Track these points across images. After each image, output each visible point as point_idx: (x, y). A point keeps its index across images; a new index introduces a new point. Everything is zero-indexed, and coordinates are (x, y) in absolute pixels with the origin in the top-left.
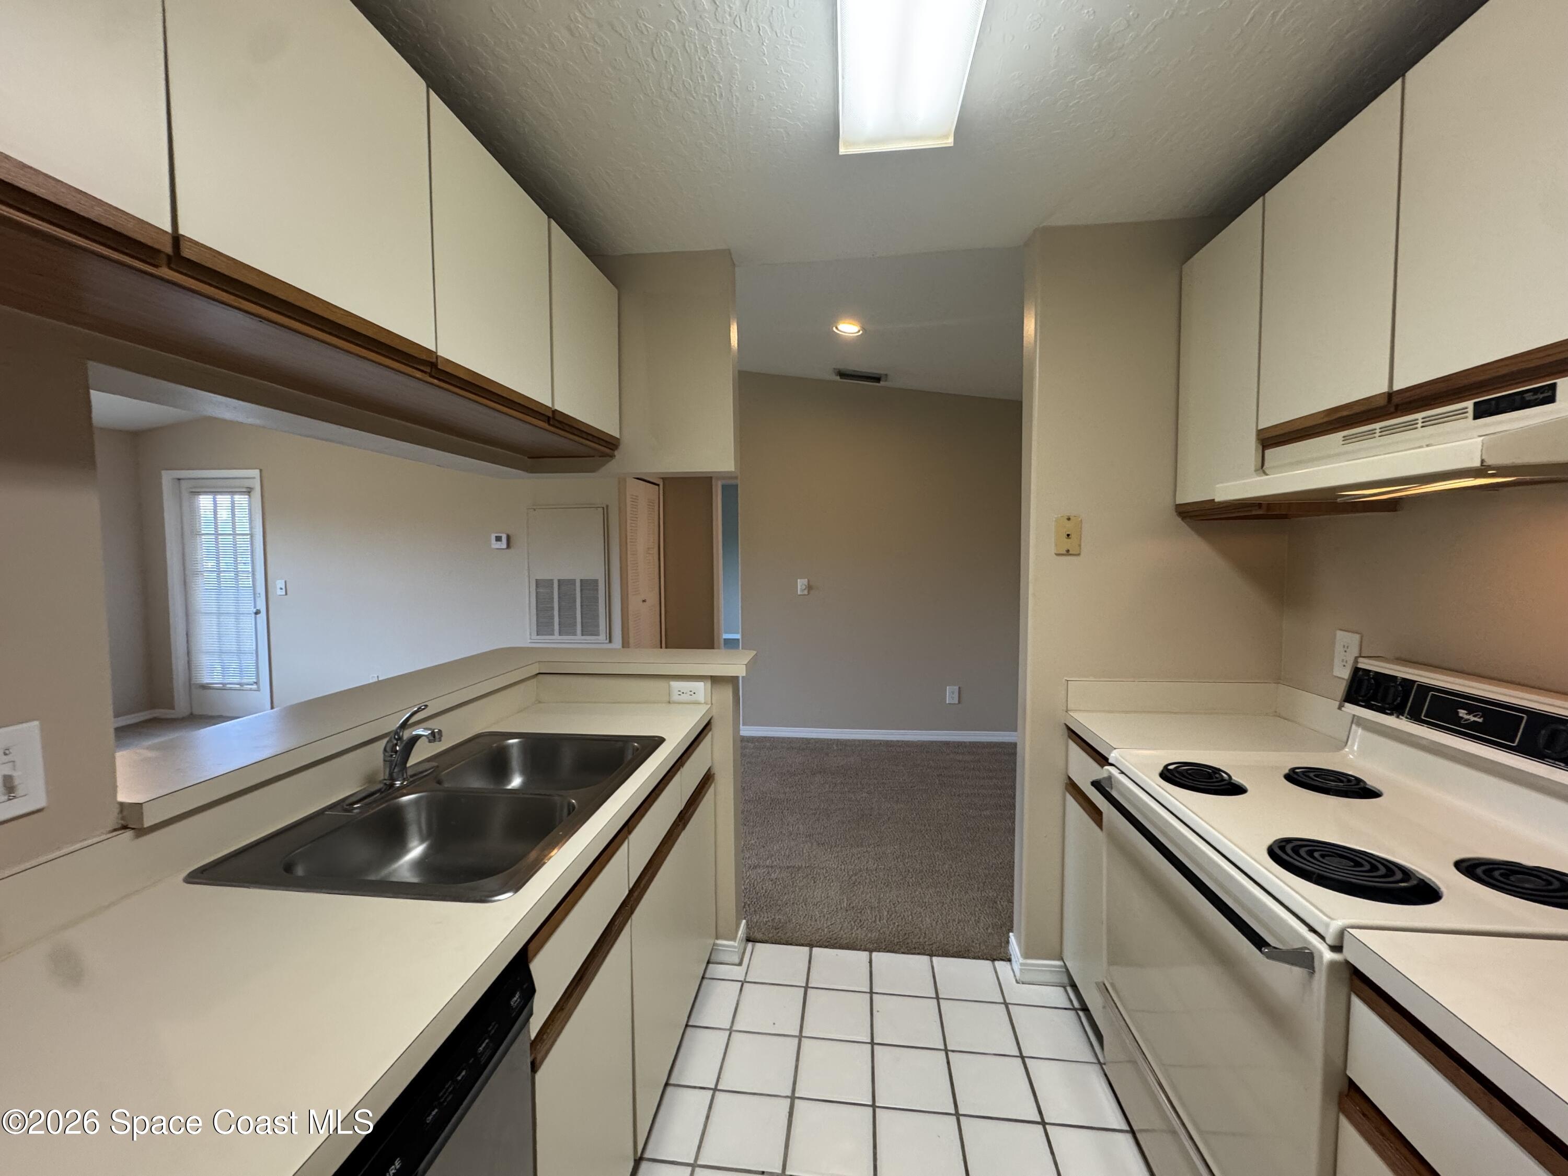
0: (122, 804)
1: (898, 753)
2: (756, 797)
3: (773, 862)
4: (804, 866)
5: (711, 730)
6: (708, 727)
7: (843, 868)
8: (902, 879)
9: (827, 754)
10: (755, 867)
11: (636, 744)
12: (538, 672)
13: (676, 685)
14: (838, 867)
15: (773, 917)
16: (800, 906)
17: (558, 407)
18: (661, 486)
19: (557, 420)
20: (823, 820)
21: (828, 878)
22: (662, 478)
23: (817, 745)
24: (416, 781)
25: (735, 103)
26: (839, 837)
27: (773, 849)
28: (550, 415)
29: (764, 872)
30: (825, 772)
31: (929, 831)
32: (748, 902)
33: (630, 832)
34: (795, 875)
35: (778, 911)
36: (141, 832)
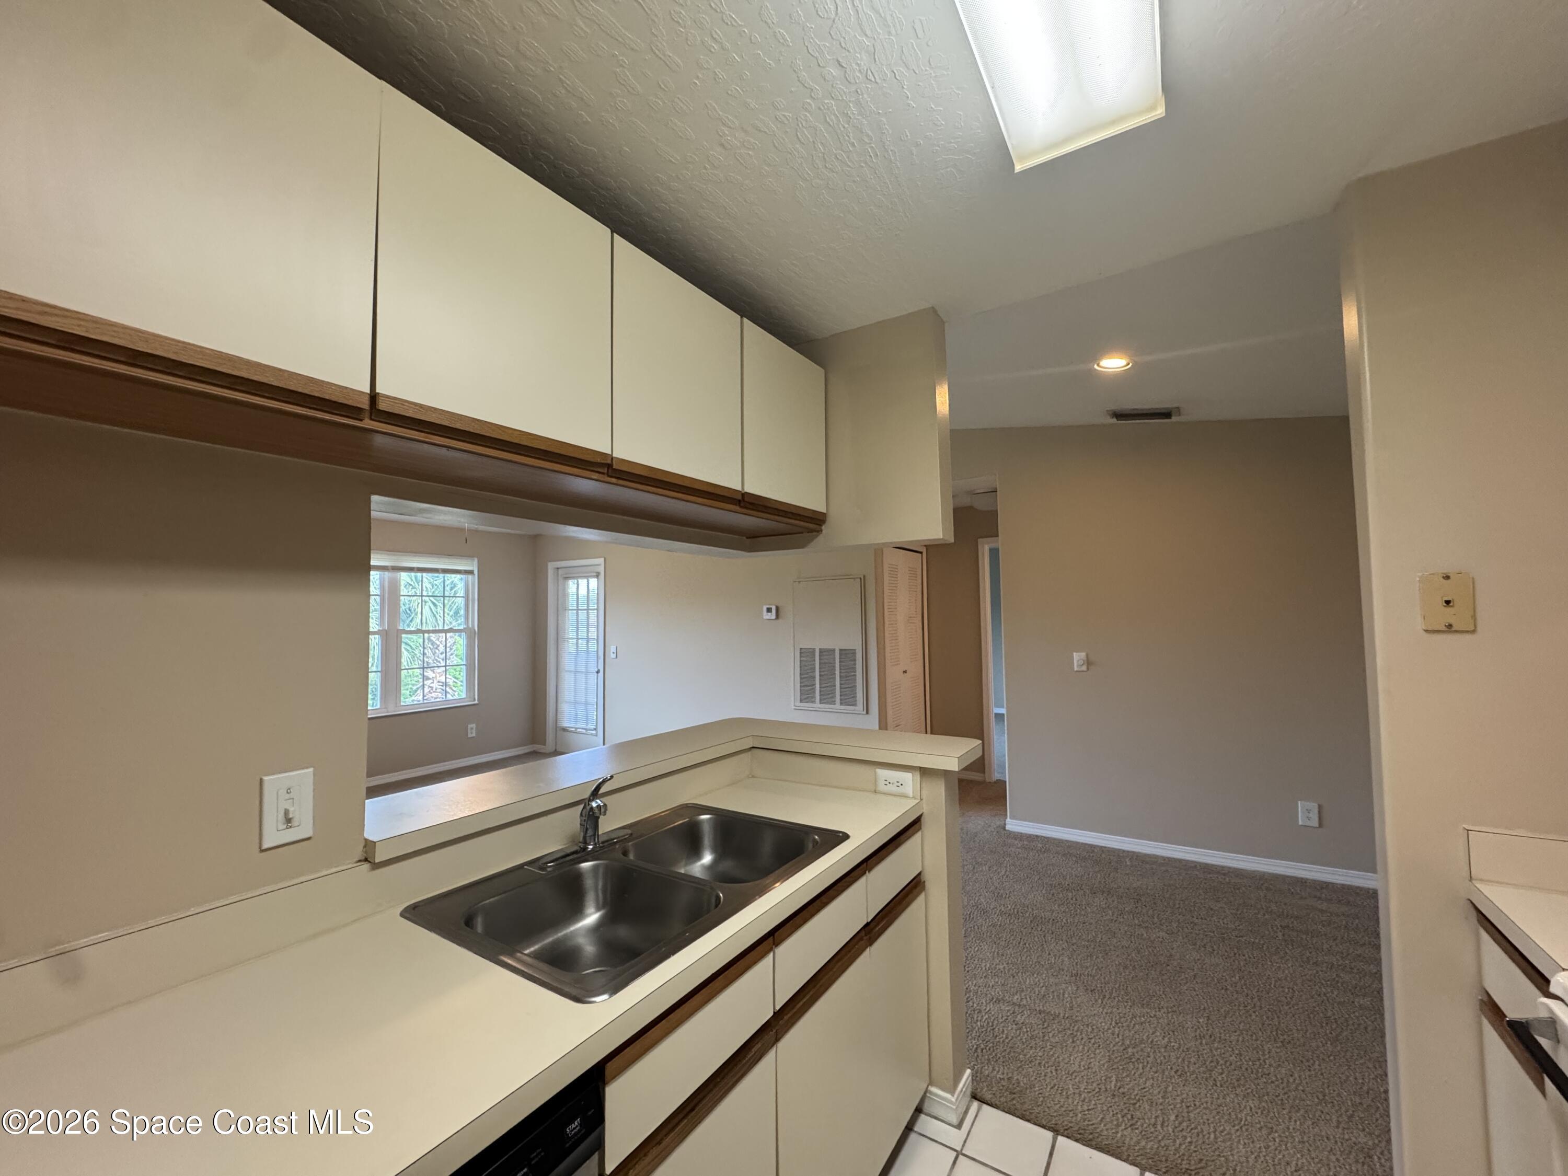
0: (366, 840)
1: (1221, 883)
2: (1014, 909)
3: (1022, 999)
4: (1062, 1015)
5: (920, 829)
6: (916, 826)
7: (1117, 1032)
8: (1204, 1072)
9: (1116, 870)
10: (998, 1001)
11: (817, 837)
12: (751, 746)
13: (883, 773)
14: (1109, 1029)
15: (1010, 1075)
16: (1048, 1071)
17: (748, 489)
18: (924, 554)
19: (747, 502)
20: (1097, 957)
21: (1093, 1041)
22: (925, 546)
23: (1103, 856)
24: (606, 848)
25: (893, 158)
26: (1117, 986)
27: (1025, 983)
28: (740, 497)
29: (1008, 1011)
30: (1109, 892)
31: (1257, 1008)
32: (982, 1046)
33: (777, 944)
34: (1048, 1026)
35: (1018, 1068)
36: (376, 866)
